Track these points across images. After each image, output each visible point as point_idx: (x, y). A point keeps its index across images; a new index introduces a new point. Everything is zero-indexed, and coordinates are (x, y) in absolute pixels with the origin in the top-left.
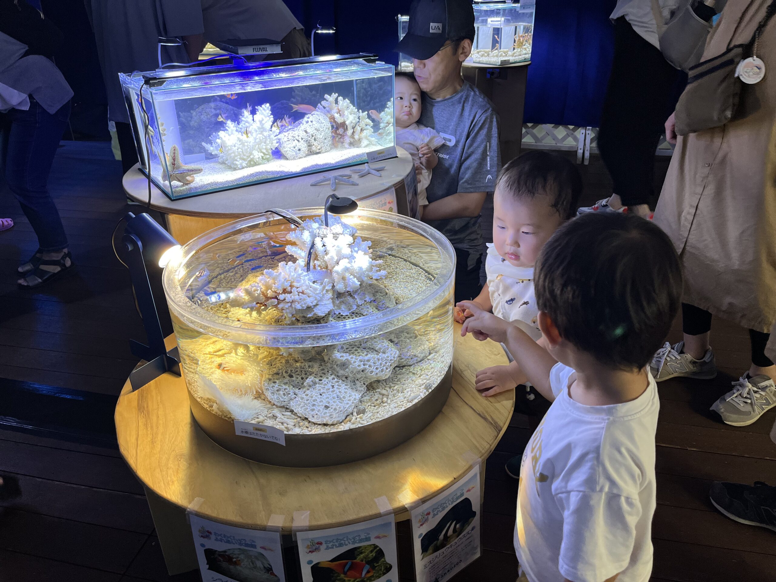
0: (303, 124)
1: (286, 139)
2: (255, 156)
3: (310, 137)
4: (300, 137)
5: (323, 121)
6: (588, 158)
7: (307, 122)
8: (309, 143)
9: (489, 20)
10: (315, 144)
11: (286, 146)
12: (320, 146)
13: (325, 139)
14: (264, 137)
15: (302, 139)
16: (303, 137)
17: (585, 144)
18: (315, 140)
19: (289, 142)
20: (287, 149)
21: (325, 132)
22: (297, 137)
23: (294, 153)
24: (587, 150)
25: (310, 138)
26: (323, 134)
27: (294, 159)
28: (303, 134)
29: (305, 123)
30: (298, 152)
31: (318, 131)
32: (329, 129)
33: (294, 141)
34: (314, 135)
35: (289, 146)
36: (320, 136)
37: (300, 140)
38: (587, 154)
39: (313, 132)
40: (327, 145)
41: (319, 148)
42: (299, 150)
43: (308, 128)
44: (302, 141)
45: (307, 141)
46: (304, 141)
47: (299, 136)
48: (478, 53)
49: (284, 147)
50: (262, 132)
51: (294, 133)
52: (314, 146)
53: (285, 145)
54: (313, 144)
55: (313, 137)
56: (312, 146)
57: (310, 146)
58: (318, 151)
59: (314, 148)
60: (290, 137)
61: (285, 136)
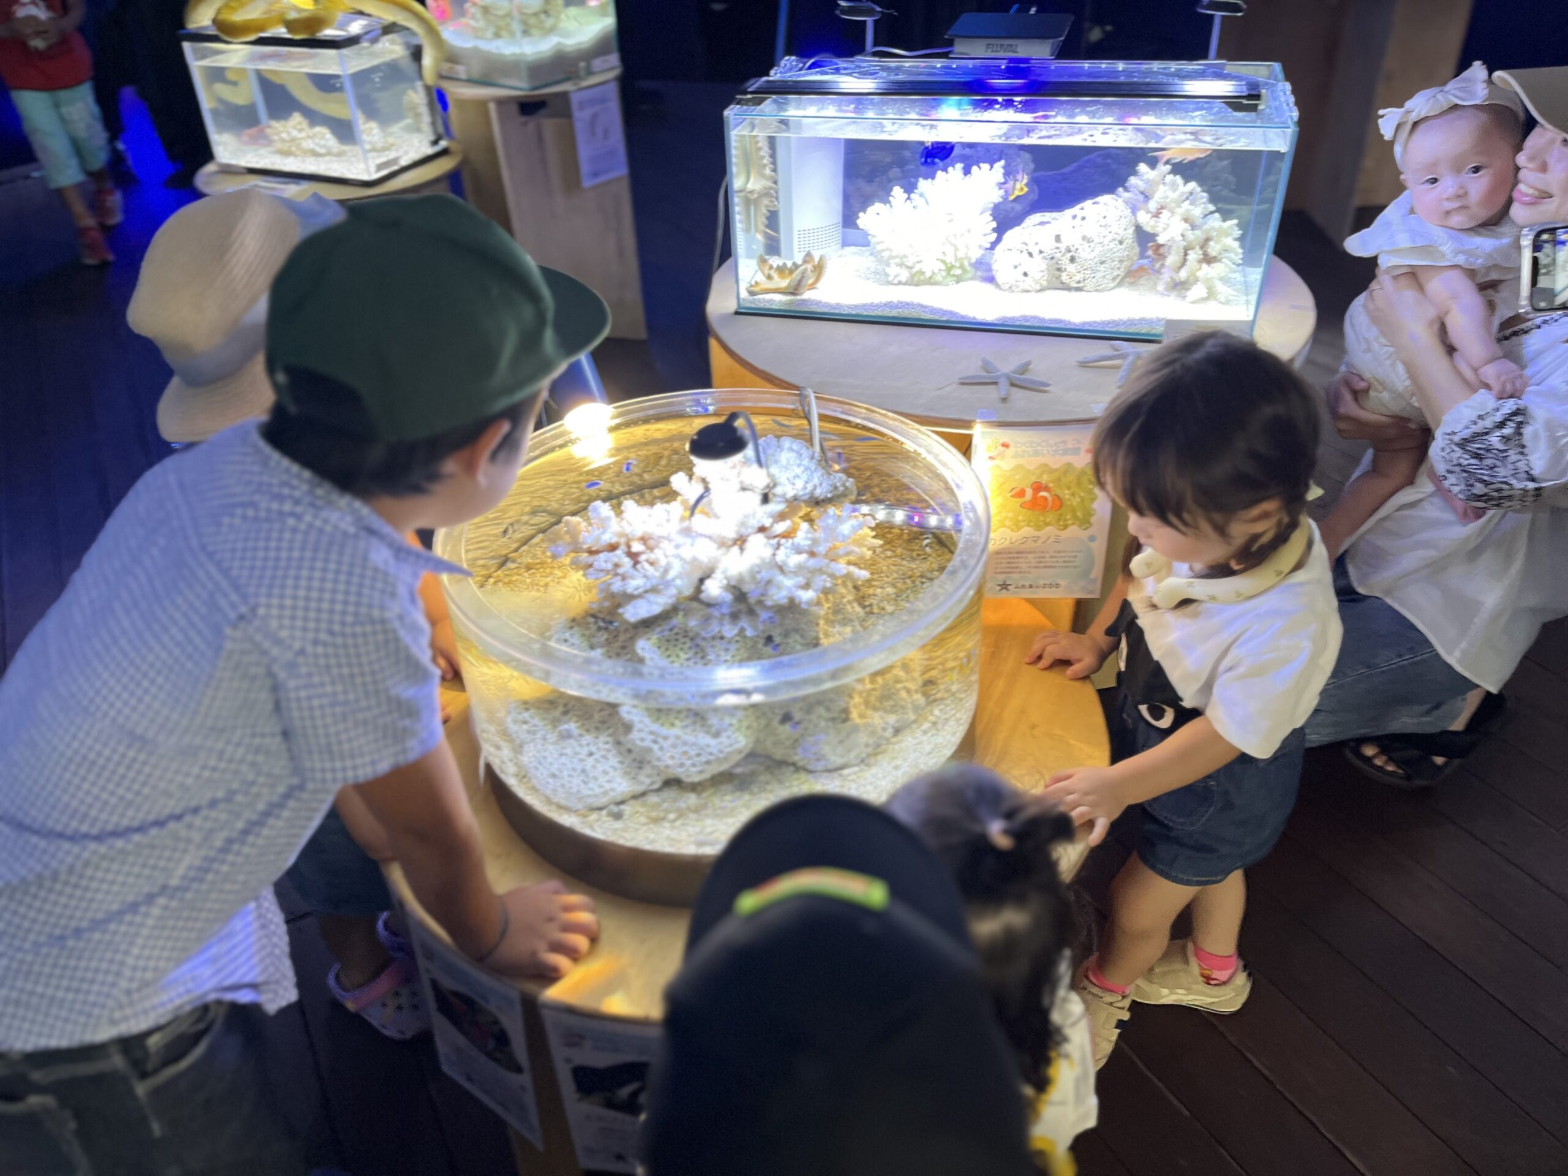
8: (1057, 263)
12: (1082, 276)
13: (1102, 263)
15: (1041, 252)
18: (1072, 260)
21: (1106, 248)
26: (1099, 249)
34: (1073, 249)
41: (1077, 278)
45: (1052, 258)
56: (1062, 272)
59: (1064, 277)
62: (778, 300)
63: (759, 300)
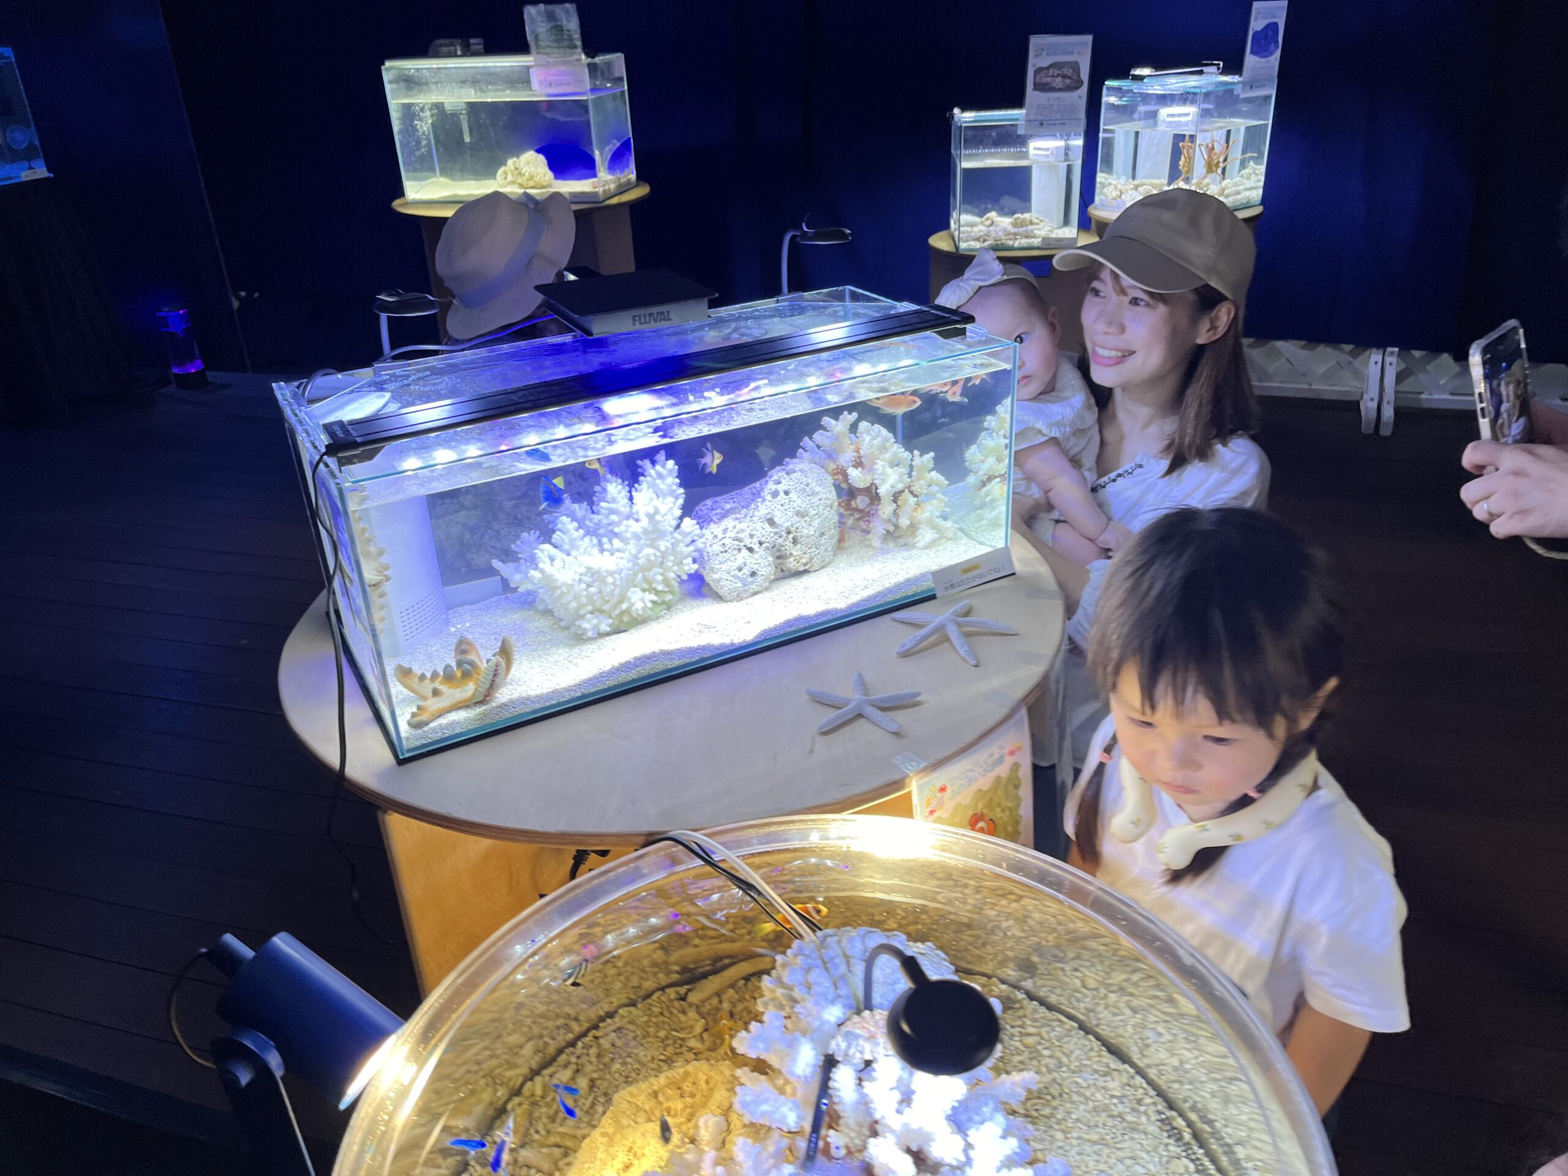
0: (764, 500)
1: (717, 548)
2: (633, 604)
3: (781, 537)
4: (755, 540)
5: (818, 489)
6: (1392, 420)
7: (775, 494)
9: (1164, 112)
10: (795, 553)
11: (718, 567)
14: (658, 554)
16: (763, 539)
17: (1382, 389)
19: (727, 555)
20: (720, 574)
22: (748, 542)
23: (740, 585)
24: (1388, 403)
25: (780, 540)
27: (739, 598)
28: (764, 531)
29: (769, 497)
30: (750, 579)
31: (803, 516)
32: (831, 507)
33: (739, 550)
35: (725, 567)
36: (808, 531)
37: (756, 547)
38: (1388, 413)
39: (789, 524)
40: (826, 550)
42: (753, 574)
43: (777, 513)
44: (760, 551)
46: (767, 548)
47: (751, 536)
48: (1136, 188)
49: (712, 570)
50: (654, 540)
51: (739, 526)
52: (792, 559)
53: (715, 563)
54: (791, 554)
55: (791, 536)
57: (780, 557)
58: (802, 569)
60: (727, 541)
61: (716, 537)
62: (461, 719)
63: (434, 730)
